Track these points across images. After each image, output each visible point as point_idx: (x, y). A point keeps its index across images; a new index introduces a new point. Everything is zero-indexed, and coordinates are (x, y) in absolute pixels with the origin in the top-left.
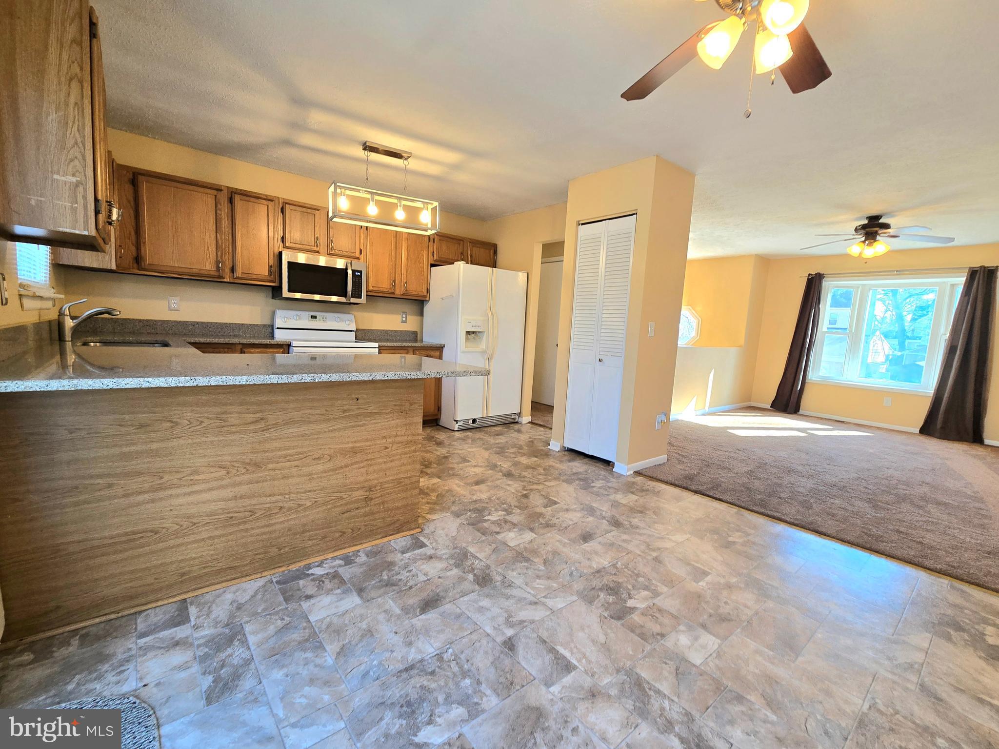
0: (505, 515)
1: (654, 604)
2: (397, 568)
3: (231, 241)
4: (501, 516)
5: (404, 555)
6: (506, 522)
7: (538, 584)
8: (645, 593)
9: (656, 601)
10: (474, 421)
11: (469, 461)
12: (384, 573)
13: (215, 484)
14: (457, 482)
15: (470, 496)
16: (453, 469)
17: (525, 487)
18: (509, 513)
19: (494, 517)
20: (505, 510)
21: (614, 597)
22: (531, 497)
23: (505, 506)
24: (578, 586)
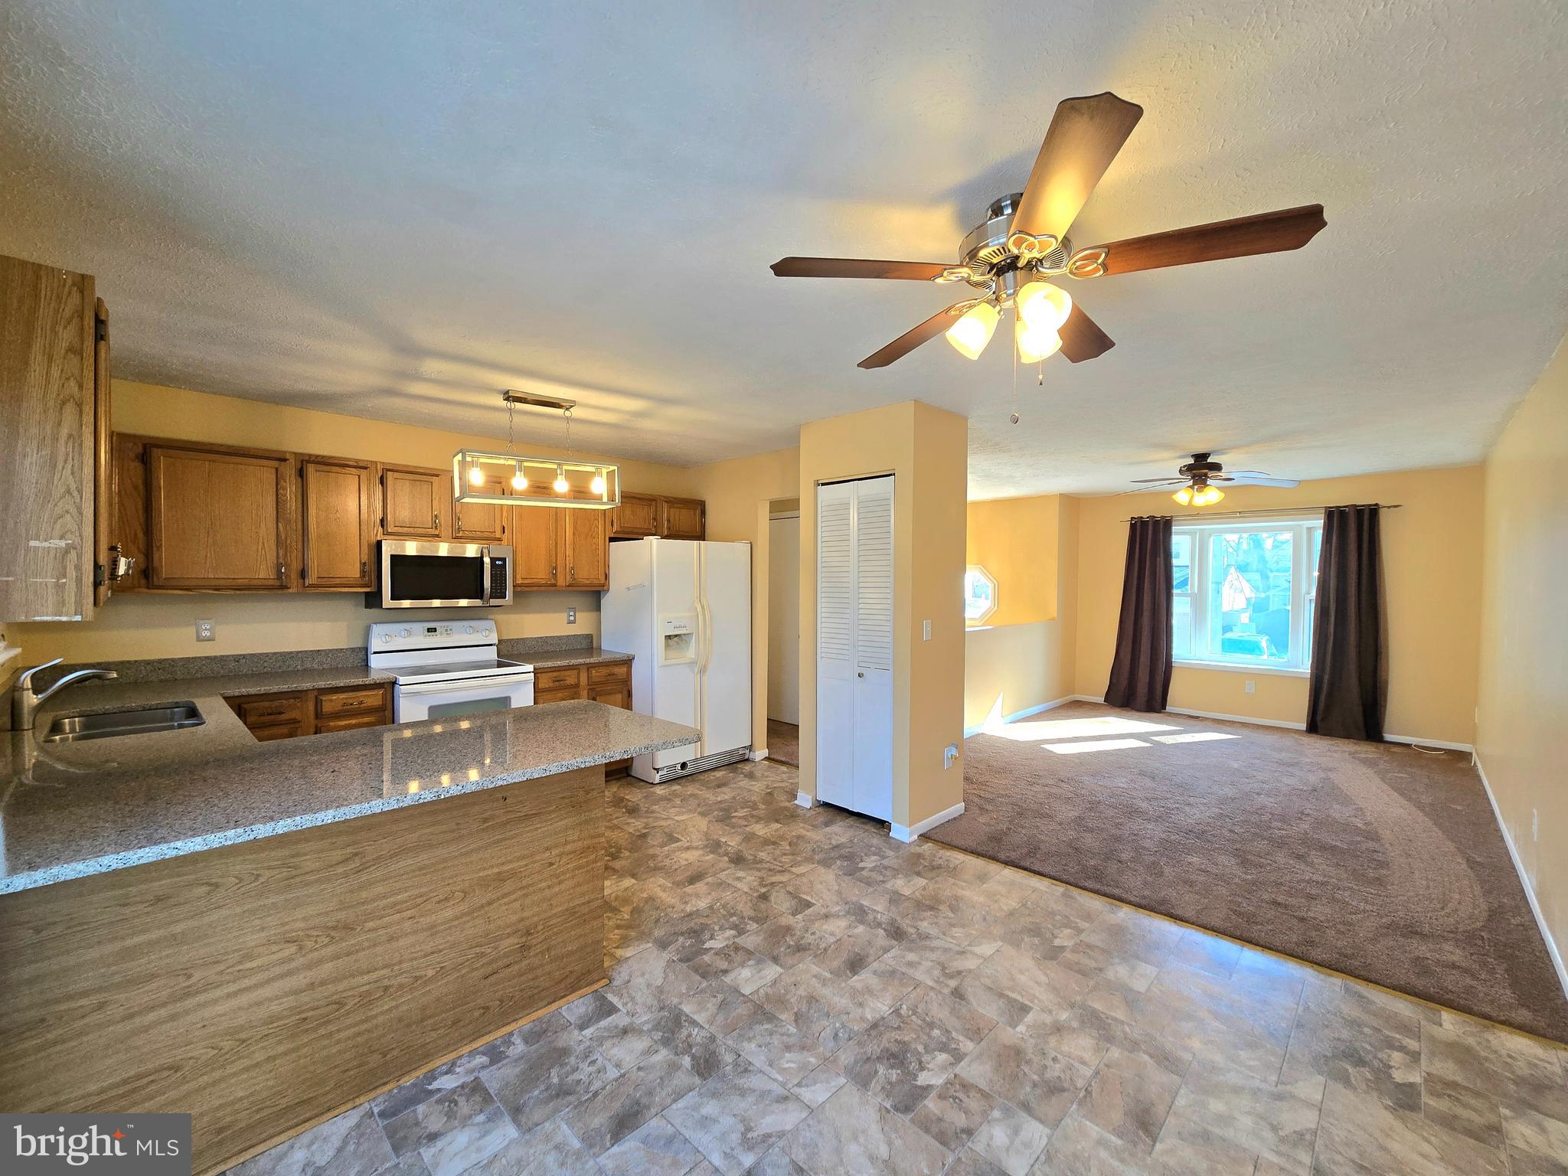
0: (734, 937)
1: (955, 1076)
2: (572, 1060)
3: (300, 532)
4: (728, 939)
5: (583, 1033)
6: (737, 948)
7: (788, 1062)
8: (942, 1057)
9: (958, 1070)
10: (684, 766)
11: (678, 840)
12: (553, 1072)
13: (278, 970)
14: (661, 881)
15: (682, 907)
16: (654, 857)
17: (762, 879)
18: (741, 931)
19: (717, 944)
20: (735, 927)
21: (899, 1071)
22: (772, 898)
23: (735, 918)
24: (846, 1058)
